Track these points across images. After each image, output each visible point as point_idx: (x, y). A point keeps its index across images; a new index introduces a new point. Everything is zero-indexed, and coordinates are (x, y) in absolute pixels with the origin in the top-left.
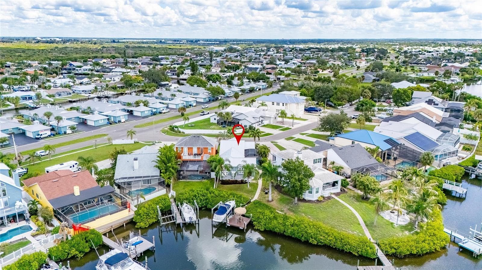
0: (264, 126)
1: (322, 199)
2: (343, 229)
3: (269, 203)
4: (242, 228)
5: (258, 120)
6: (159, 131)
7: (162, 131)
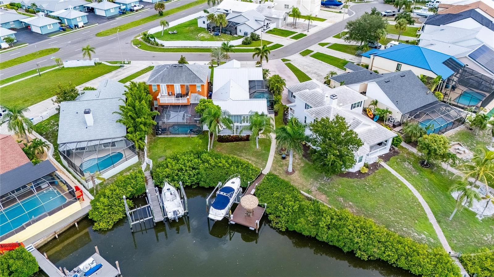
0: (271, 32)
1: (366, 170)
2: (404, 229)
3: (289, 176)
4: (253, 229)
5: (262, 24)
6: (130, 42)
7: (133, 41)
